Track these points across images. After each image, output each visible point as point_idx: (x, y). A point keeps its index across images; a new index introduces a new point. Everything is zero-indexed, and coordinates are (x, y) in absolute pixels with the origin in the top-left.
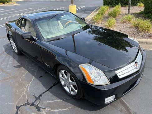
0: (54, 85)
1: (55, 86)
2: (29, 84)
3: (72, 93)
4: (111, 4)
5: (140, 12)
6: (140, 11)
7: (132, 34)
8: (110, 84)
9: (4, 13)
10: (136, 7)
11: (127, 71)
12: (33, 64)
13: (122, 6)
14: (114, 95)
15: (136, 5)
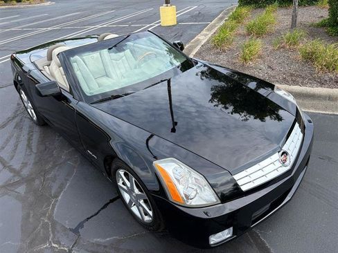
0: (112, 201)
1: (115, 202)
2: (58, 197)
3: (147, 218)
4: (256, 3)
5: (321, 20)
6: (322, 17)
7: (297, 76)
8: (222, 203)
9: (19, 24)
10: (313, 8)
11: (260, 173)
12: (71, 150)
13: (280, 6)
14: (231, 228)
15: (313, 4)
